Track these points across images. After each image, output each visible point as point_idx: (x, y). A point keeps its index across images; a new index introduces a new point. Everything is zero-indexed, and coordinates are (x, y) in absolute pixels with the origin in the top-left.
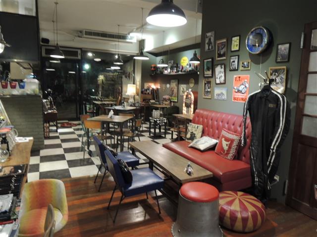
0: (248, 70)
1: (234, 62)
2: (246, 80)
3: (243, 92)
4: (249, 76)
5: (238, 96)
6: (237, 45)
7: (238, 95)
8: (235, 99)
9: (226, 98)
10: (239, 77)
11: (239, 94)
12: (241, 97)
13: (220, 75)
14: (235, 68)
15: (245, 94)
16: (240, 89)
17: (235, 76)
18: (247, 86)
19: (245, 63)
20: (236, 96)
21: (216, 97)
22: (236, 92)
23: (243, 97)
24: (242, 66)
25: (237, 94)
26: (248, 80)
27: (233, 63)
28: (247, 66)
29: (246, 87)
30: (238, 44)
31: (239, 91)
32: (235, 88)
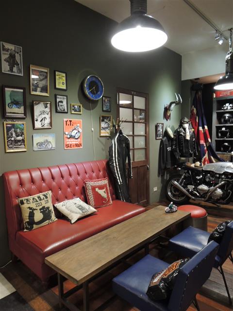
0: (81, 114)
1: (61, 102)
2: (78, 125)
3: (76, 137)
4: (81, 120)
5: (71, 143)
6: (63, 83)
7: (71, 141)
8: (67, 146)
9: (54, 146)
10: (70, 121)
11: (73, 140)
12: (75, 143)
13: (43, 116)
14: (64, 110)
15: (79, 140)
16: (73, 134)
17: (65, 120)
18: (80, 130)
19: (76, 107)
20: (68, 143)
21: (36, 148)
22: (69, 138)
23: (77, 143)
24: (73, 110)
25: (69, 140)
26: (80, 124)
27: (60, 104)
28: (78, 110)
29: (79, 132)
30: (65, 82)
31: (71, 137)
32: (67, 133)
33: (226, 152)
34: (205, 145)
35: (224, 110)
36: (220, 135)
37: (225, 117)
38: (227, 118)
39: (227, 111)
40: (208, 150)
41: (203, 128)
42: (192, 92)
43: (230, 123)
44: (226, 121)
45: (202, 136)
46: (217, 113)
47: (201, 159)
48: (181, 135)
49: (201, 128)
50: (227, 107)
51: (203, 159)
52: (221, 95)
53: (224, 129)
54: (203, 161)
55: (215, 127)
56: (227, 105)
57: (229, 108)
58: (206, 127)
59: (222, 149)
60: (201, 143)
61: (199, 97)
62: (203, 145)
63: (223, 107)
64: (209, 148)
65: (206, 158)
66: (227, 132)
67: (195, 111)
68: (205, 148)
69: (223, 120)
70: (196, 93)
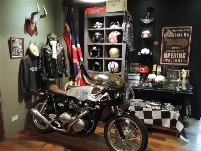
33: (97, 71)
34: (78, 64)
35: (95, 28)
36: (91, 54)
37: (96, 36)
38: (97, 37)
39: (97, 29)
40: (81, 69)
41: (76, 46)
42: (66, 7)
43: (100, 42)
44: (97, 40)
45: (75, 55)
46: (88, 31)
47: (75, 78)
48: (47, 53)
49: (74, 47)
50: (97, 25)
51: (77, 78)
52: (91, 13)
53: (94, 48)
54: (76, 80)
55: (87, 46)
56: (98, 23)
57: (99, 27)
58: (79, 46)
59: (94, 68)
60: (74, 62)
61: (71, 14)
62: (76, 63)
63: (94, 26)
64: (82, 67)
65: (79, 76)
66: (98, 52)
67: (68, 28)
68: (79, 67)
69: (94, 39)
70: (69, 9)
